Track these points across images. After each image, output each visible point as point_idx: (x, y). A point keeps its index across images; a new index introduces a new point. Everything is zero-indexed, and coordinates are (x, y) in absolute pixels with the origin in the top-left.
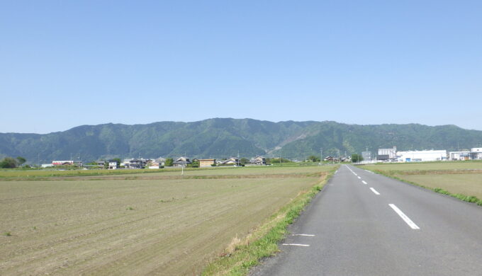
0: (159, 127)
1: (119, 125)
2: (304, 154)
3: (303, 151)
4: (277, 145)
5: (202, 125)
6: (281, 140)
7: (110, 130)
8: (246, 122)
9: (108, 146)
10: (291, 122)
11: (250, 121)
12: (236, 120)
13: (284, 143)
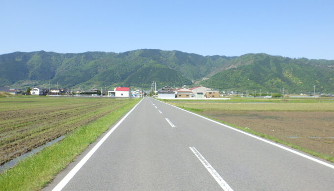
0: (88, 56)
1: (51, 53)
2: (239, 84)
3: (237, 81)
4: (204, 76)
5: (130, 55)
6: (208, 71)
7: (39, 57)
8: (174, 54)
9: (31, 72)
10: (217, 57)
11: (178, 53)
12: (164, 52)
13: (212, 74)
